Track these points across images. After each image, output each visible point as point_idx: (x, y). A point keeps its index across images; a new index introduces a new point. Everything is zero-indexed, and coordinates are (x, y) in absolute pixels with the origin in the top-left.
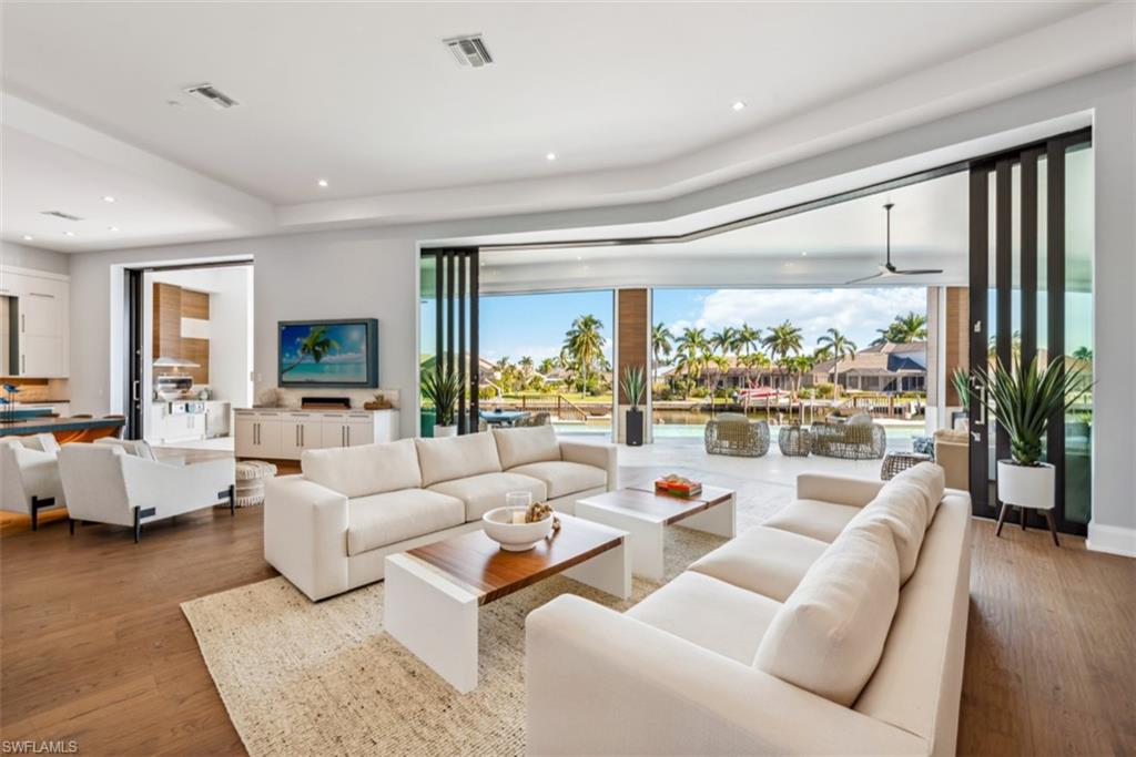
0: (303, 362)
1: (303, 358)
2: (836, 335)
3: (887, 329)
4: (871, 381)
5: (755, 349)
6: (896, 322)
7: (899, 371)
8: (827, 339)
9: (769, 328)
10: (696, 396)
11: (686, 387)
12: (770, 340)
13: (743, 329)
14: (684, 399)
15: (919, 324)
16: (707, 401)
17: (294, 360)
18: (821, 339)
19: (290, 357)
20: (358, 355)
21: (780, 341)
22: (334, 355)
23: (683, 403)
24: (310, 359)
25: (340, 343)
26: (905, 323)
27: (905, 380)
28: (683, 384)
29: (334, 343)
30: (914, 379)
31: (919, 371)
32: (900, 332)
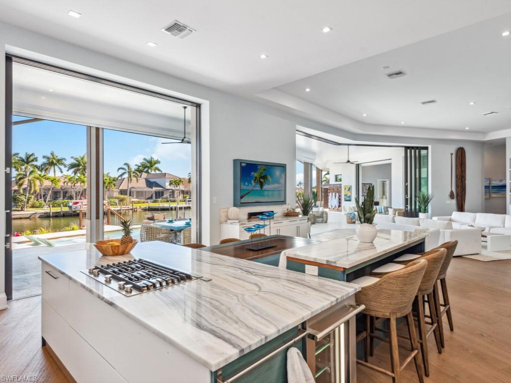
0: (254, 189)
1: (254, 187)
2: (129, 167)
3: (140, 165)
4: (140, 193)
5: (62, 172)
6: (144, 161)
7: (154, 188)
8: (123, 169)
9: (72, 157)
10: (33, 207)
11: (25, 200)
12: (72, 166)
13: (52, 157)
14: (22, 210)
15: (155, 163)
16: (46, 209)
17: (250, 188)
18: (119, 169)
19: (248, 186)
20: (279, 185)
21: (81, 167)
22: (269, 185)
23: (22, 213)
24: (258, 187)
25: (272, 177)
26: (148, 162)
27: (156, 193)
28: (23, 198)
29: (269, 177)
30: (159, 192)
31: (162, 189)
32: (146, 167)
